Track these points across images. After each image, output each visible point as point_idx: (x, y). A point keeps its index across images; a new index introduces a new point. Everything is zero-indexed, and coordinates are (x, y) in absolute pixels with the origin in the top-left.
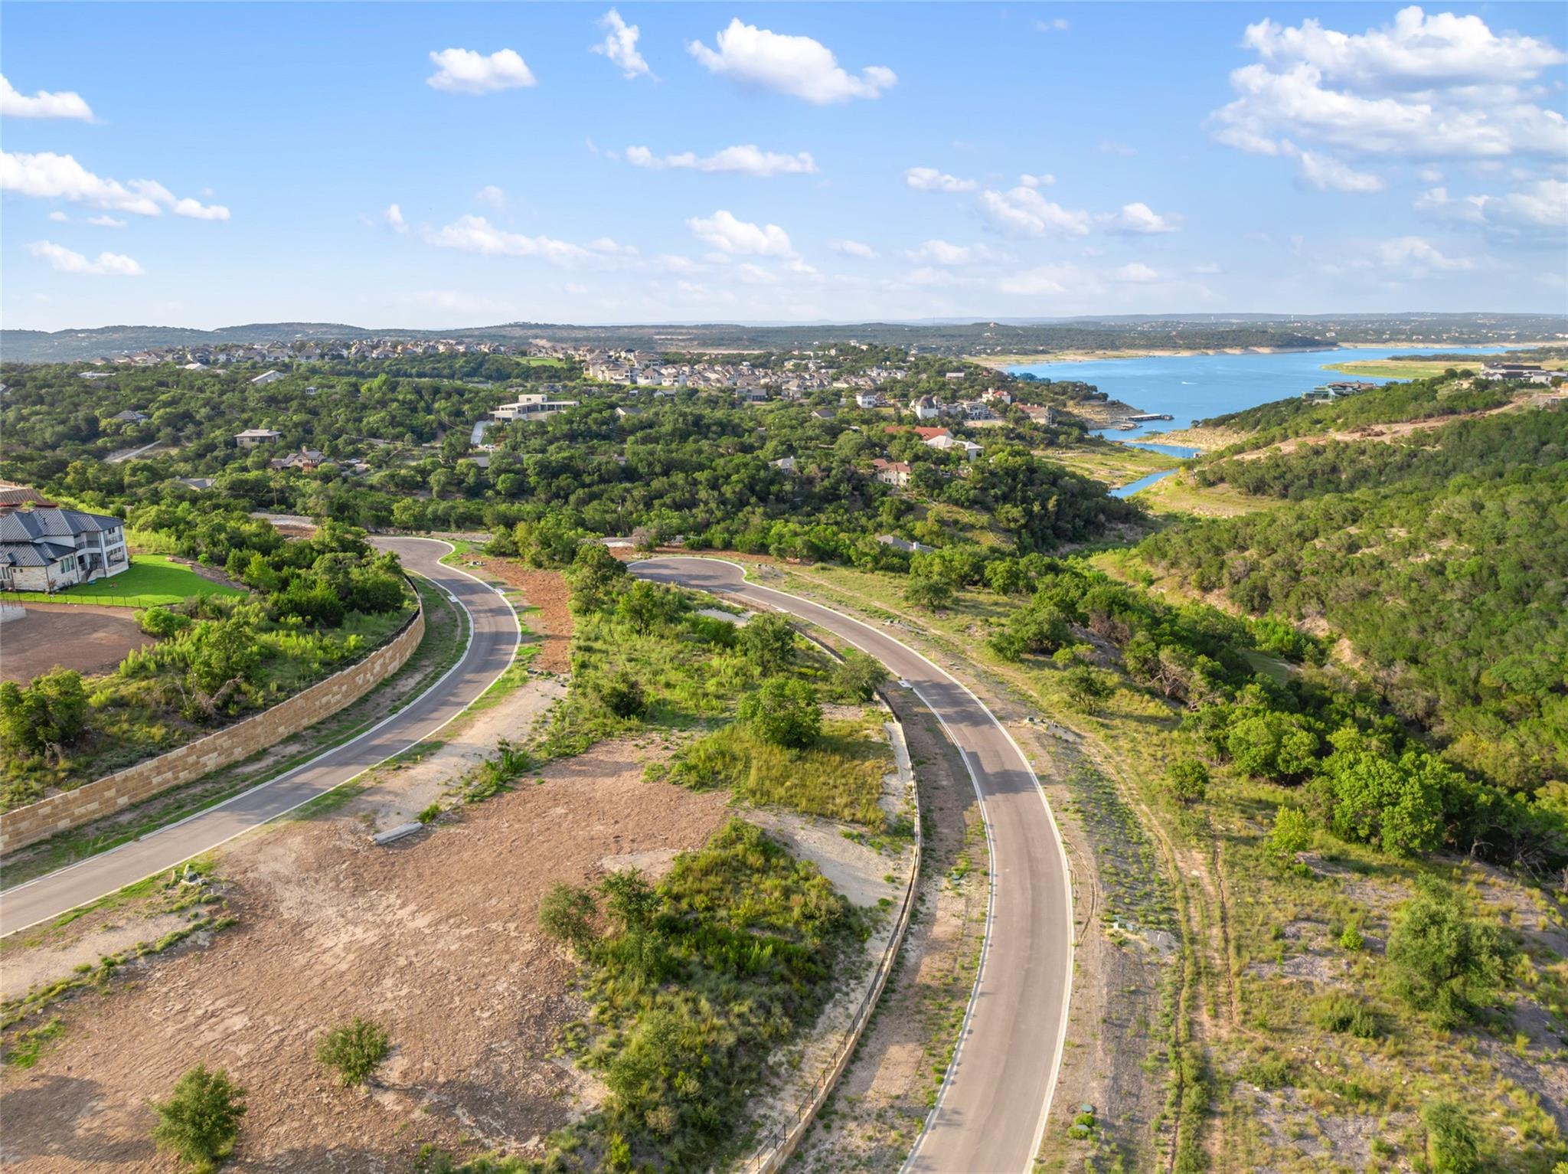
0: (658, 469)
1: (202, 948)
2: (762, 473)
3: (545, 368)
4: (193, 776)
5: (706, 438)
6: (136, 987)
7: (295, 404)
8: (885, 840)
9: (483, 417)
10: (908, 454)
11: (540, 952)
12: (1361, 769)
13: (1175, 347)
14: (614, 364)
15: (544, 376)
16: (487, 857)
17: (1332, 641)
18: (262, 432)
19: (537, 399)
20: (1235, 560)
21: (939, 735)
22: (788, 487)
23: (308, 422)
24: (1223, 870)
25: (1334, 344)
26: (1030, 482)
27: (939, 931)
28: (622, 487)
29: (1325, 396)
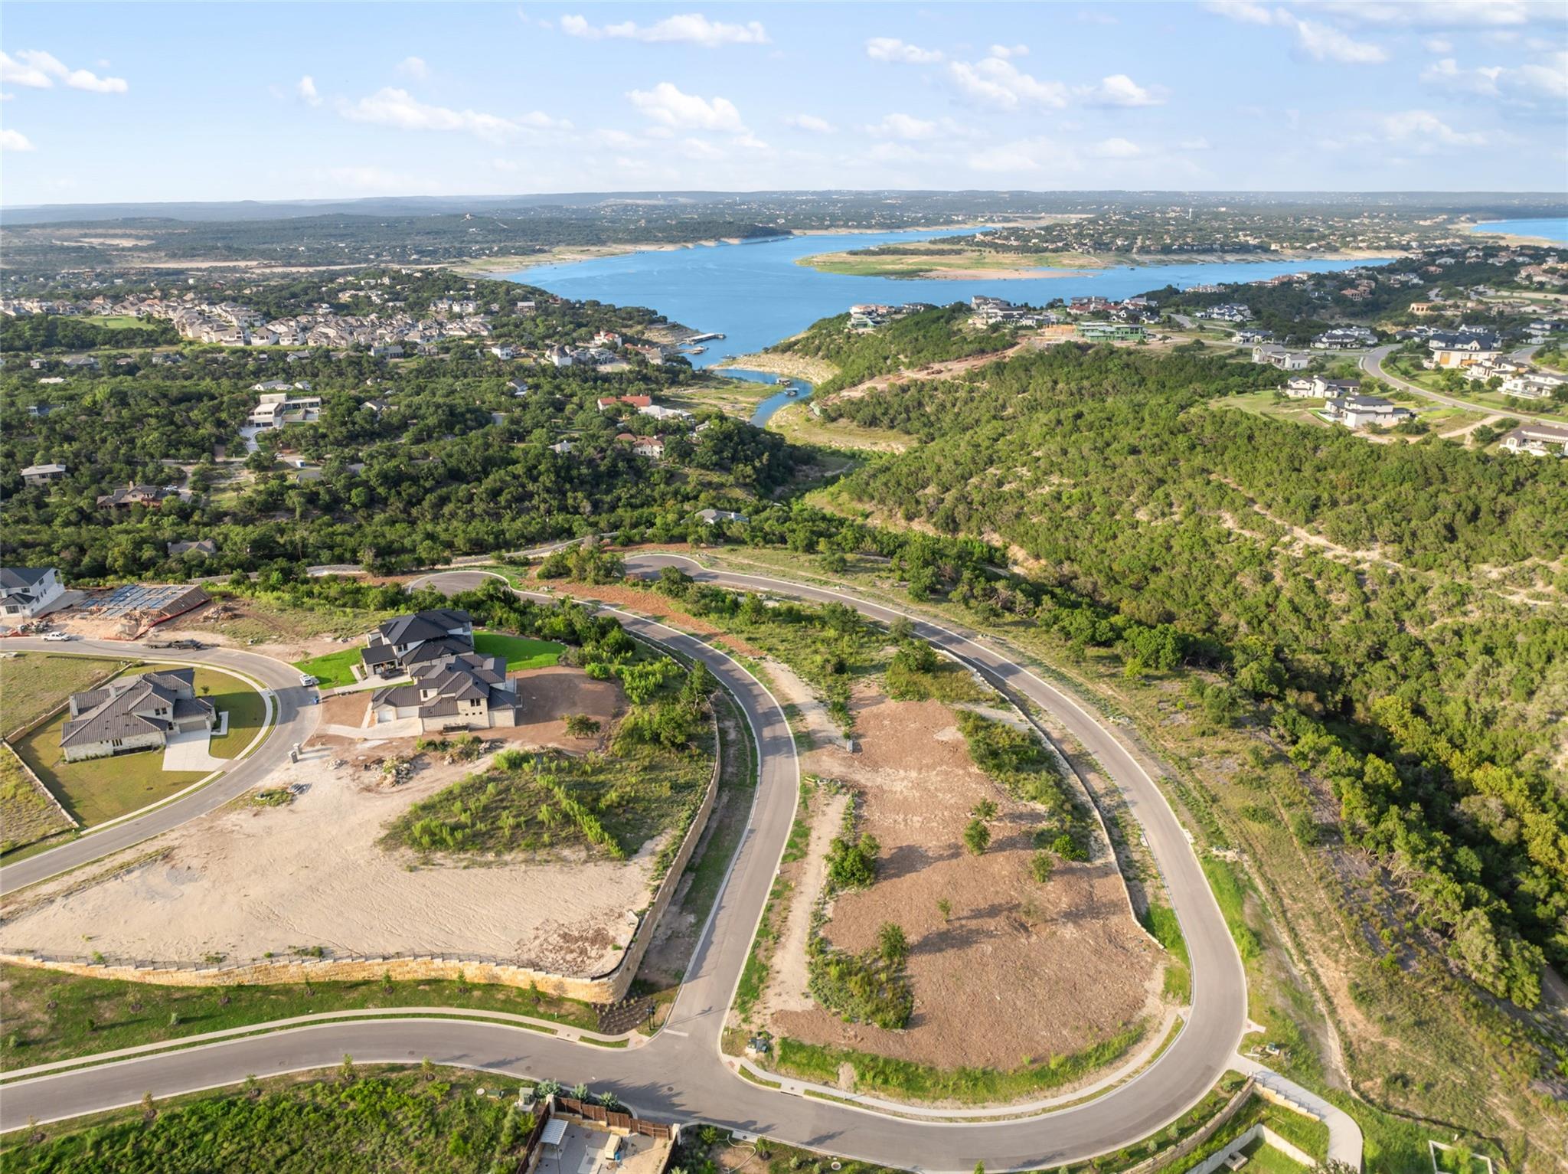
3: (132, 332)
9: (246, 423)
13: (657, 241)
15: (139, 340)
19: (279, 398)
20: (926, 497)
22: (583, 470)
24: (1116, 689)
25: (789, 233)
26: (742, 442)
27: (1057, 734)
28: (463, 489)
29: (865, 325)
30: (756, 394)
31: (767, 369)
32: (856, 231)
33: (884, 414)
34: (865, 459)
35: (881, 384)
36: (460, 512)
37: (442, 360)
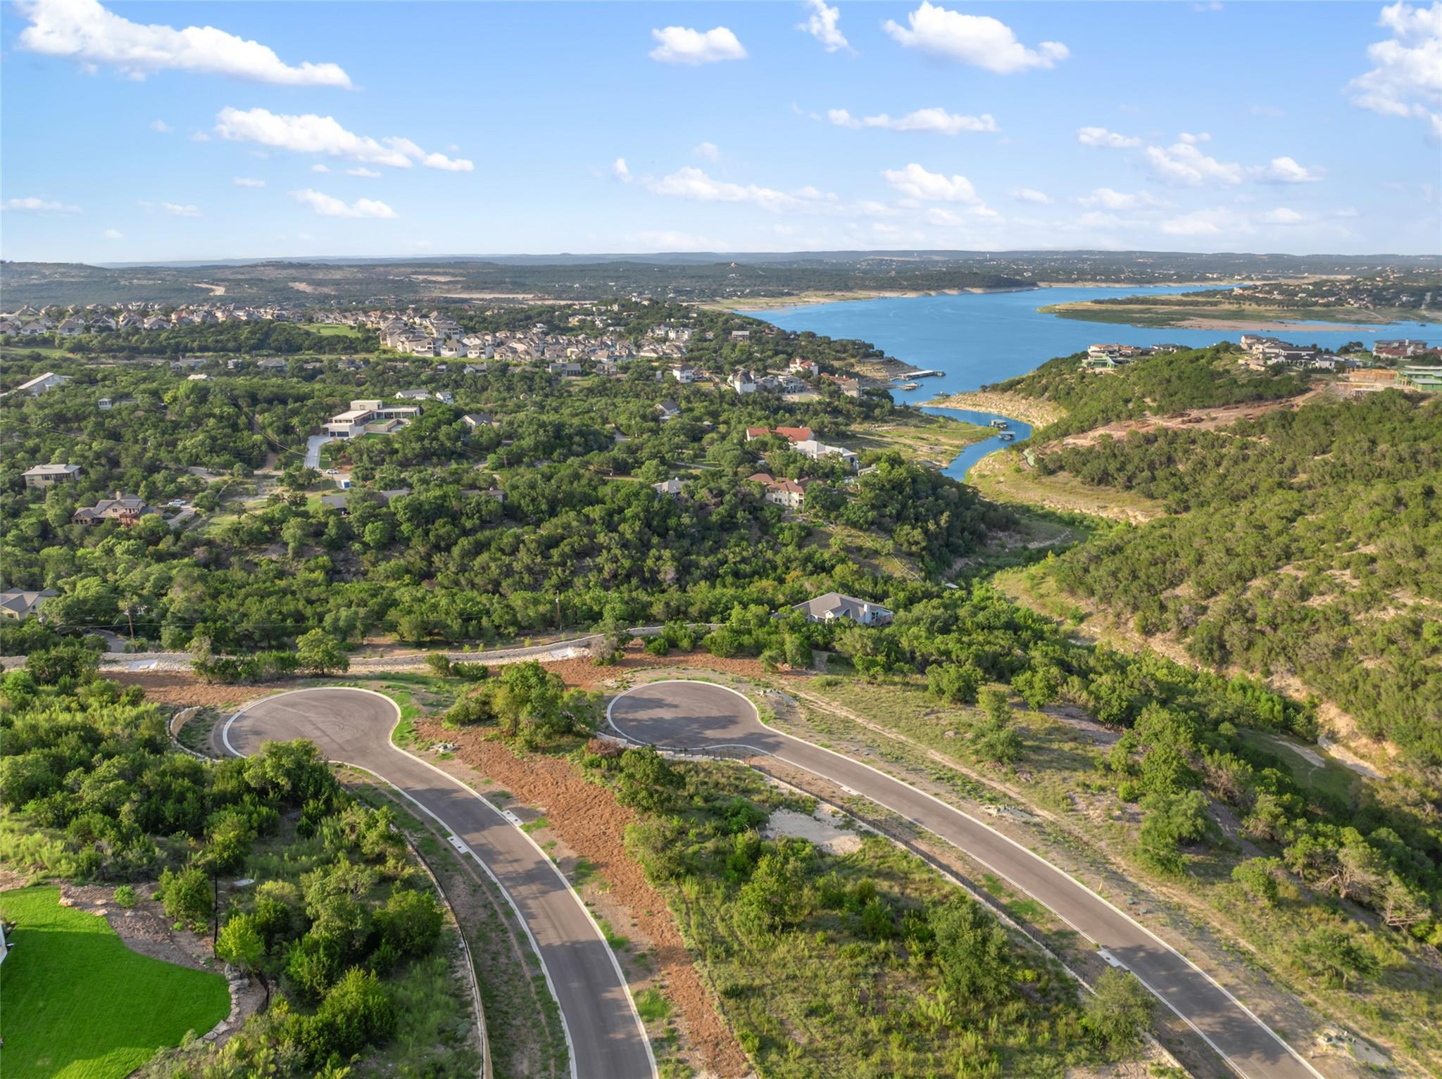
0: (544, 507)
2: (656, 505)
3: (339, 339)
5: (574, 453)
7: (90, 423)
9: (317, 431)
13: (902, 288)
14: (411, 332)
15: (340, 347)
17: (1315, 706)
18: (60, 469)
19: (372, 405)
20: (1178, 603)
22: (685, 519)
23: (112, 449)
25: (1034, 284)
26: (916, 495)
28: (510, 533)
29: (1104, 364)
30: (962, 436)
31: (982, 410)
32: (1104, 285)
33: (1119, 470)
34: (1088, 527)
35: (1118, 432)
36: (493, 565)
37: (619, 380)
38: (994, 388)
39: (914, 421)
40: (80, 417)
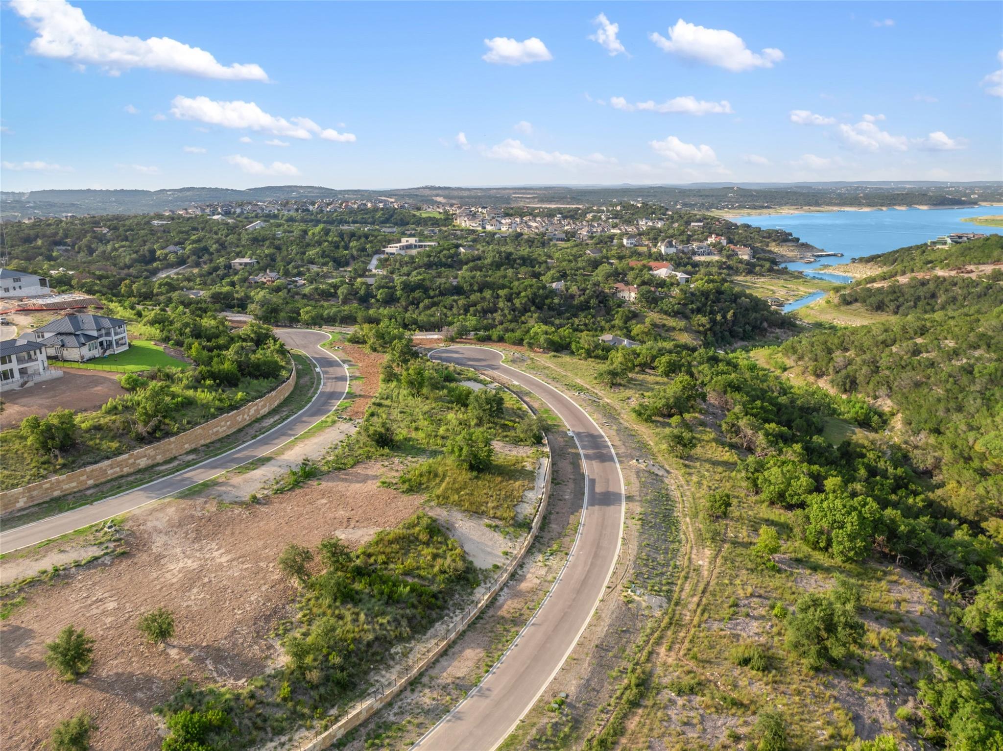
0: (475, 288)
1: (106, 565)
2: (541, 291)
3: (431, 219)
4: (132, 470)
5: (513, 268)
6: (67, 583)
7: (267, 243)
8: (511, 530)
9: (378, 252)
10: (638, 281)
11: (282, 580)
12: (825, 505)
14: (473, 216)
15: (429, 223)
16: (273, 525)
17: (893, 415)
18: (246, 260)
19: (412, 241)
20: (839, 357)
21: (576, 466)
22: (556, 301)
23: (274, 254)
24: (719, 561)
26: (717, 301)
27: (524, 586)
31: (847, 274)
35: (905, 279)
38: (861, 260)
39: (787, 277)
40: (264, 240)
